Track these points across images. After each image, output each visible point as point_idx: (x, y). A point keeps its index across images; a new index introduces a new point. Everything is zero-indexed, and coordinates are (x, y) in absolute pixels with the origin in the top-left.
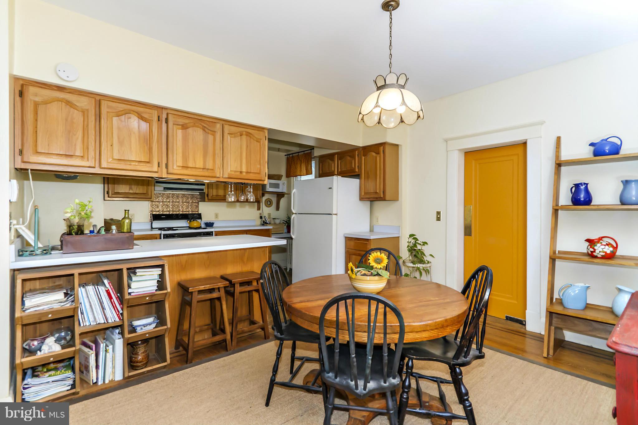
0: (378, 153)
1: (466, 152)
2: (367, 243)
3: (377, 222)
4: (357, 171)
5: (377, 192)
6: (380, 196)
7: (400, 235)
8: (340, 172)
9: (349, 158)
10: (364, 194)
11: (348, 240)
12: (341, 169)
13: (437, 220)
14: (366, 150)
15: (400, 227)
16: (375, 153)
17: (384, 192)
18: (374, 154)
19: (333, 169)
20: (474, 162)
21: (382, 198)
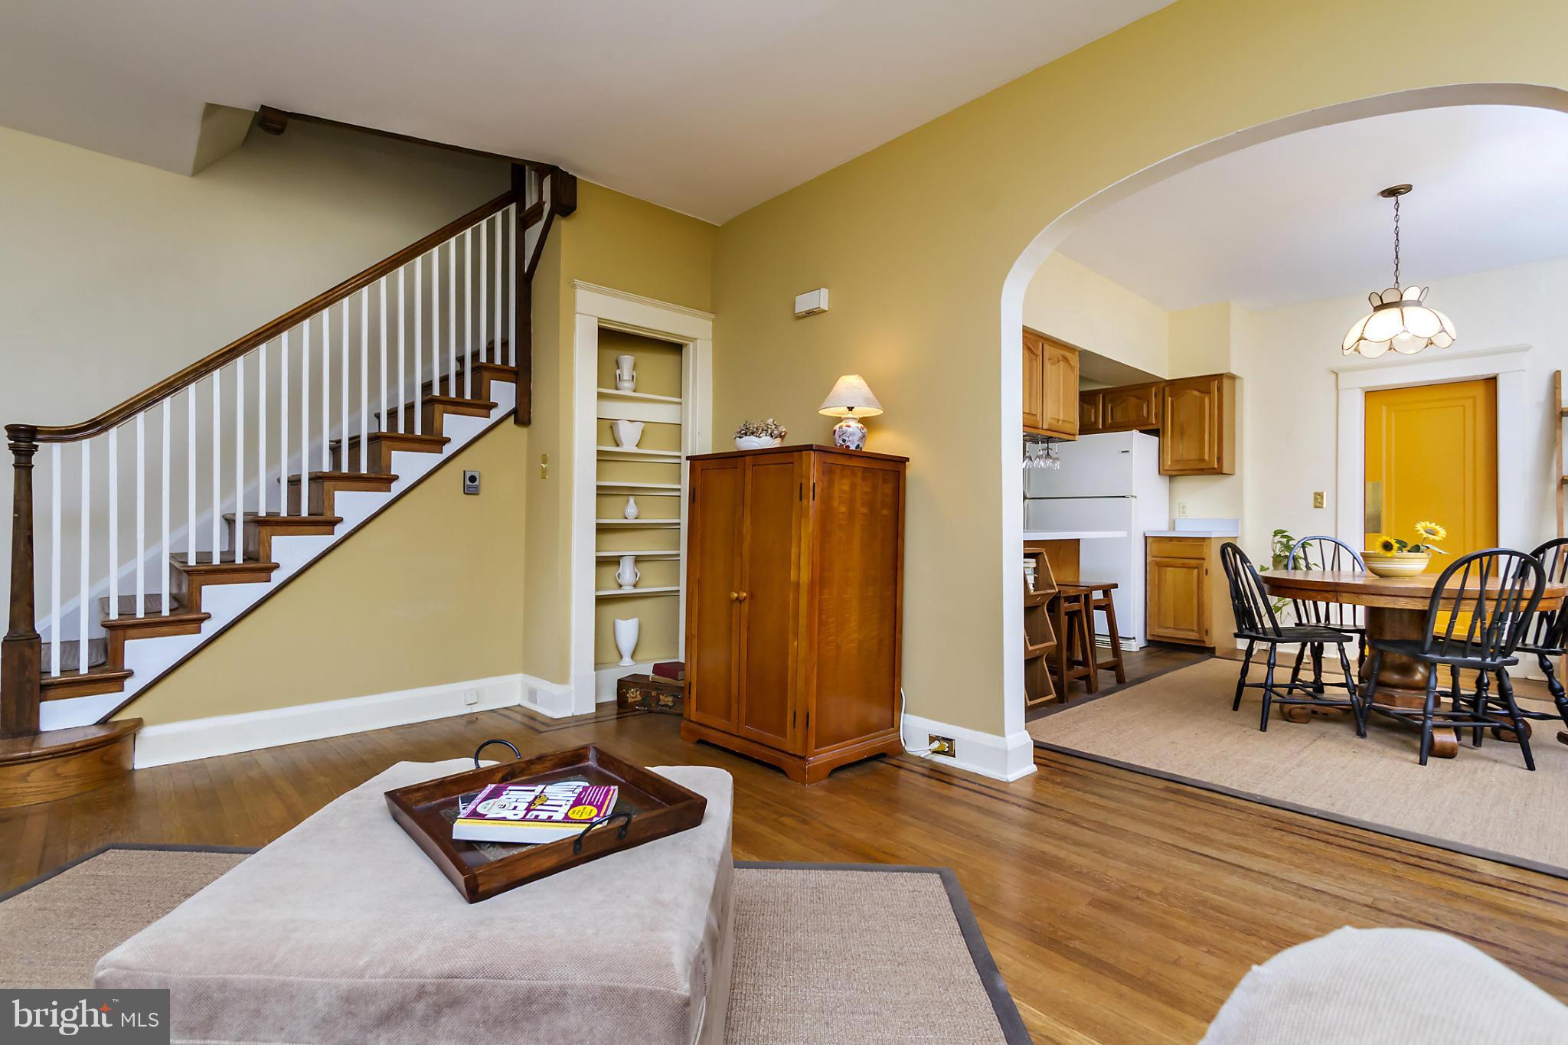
0: (1208, 392)
1: (1367, 392)
2: (1202, 545)
3: (1184, 513)
4: (1154, 422)
5: (1204, 460)
6: (1211, 466)
7: (1239, 535)
8: (1110, 424)
9: (1133, 400)
10: (1171, 462)
11: (1154, 541)
12: (1112, 418)
13: (1316, 507)
14: (1177, 386)
15: (1240, 522)
16: (1199, 391)
17: (1220, 459)
18: (1196, 393)
19: (1093, 419)
20: (1384, 408)
21: (1215, 469)
